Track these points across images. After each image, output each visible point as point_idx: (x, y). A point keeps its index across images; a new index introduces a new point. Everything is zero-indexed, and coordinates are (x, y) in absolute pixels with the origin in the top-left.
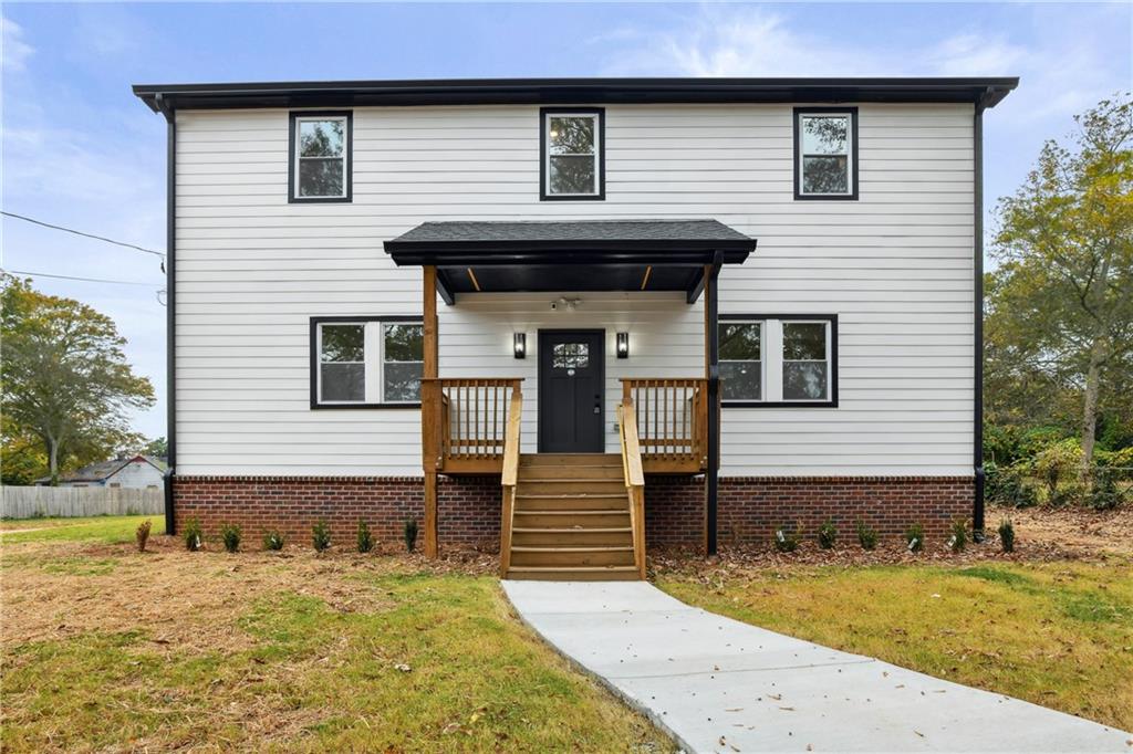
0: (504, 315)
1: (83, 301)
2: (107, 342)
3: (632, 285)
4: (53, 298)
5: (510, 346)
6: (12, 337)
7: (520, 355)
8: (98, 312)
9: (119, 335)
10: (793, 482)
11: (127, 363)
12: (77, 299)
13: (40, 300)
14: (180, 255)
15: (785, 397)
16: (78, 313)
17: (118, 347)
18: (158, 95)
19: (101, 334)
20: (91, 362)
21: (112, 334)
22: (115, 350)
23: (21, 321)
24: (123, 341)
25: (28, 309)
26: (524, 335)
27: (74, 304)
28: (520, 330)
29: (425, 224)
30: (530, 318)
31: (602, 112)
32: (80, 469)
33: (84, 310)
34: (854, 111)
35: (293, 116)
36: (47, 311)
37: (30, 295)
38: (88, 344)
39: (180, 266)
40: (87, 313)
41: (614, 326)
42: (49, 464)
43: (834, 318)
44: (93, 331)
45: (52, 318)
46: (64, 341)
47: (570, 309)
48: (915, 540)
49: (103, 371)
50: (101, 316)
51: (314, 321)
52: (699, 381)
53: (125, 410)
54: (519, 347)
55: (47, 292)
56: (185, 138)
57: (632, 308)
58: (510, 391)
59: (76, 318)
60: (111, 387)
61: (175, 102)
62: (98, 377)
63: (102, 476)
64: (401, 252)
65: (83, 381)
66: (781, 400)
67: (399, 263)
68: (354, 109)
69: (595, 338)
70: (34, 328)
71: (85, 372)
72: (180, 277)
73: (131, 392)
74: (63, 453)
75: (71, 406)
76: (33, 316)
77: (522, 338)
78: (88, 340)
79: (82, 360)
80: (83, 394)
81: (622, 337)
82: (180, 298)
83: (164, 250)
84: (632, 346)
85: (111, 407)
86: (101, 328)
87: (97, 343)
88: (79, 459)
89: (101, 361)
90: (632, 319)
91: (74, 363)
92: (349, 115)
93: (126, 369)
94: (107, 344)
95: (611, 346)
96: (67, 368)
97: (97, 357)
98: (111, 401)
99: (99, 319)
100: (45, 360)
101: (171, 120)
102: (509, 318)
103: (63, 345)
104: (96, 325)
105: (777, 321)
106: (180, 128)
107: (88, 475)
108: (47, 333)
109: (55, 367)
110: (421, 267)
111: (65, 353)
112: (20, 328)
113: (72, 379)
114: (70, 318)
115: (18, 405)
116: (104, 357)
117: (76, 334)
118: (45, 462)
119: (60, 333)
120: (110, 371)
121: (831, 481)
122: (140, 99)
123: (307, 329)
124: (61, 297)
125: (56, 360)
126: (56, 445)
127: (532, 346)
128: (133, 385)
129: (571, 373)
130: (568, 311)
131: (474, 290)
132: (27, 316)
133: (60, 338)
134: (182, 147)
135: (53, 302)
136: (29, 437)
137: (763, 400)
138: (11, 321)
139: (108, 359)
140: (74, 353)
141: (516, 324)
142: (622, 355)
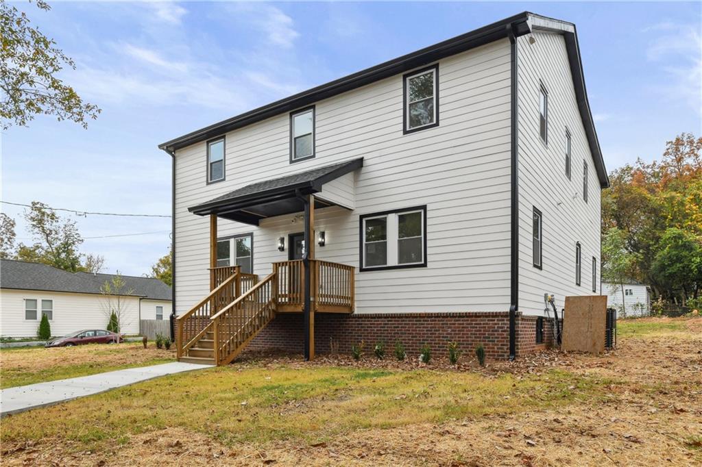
0: (276, 228)
7: (282, 249)
14: (176, 216)
15: (400, 262)
18: (165, 147)
26: (283, 239)
28: (282, 236)
30: (286, 229)
31: (314, 108)
34: (437, 66)
35: (208, 143)
39: (176, 221)
41: (319, 229)
43: (425, 208)
54: (280, 245)
56: (179, 162)
57: (327, 216)
66: (397, 264)
68: (226, 134)
72: (176, 226)
81: (323, 235)
82: (177, 236)
84: (327, 239)
90: (326, 223)
92: (224, 137)
95: (318, 240)
101: (174, 156)
102: (278, 230)
105: (394, 214)
106: (177, 158)
121: (421, 316)
122: (163, 150)
127: (286, 244)
130: (300, 222)
134: (178, 167)
137: (388, 265)
141: (281, 232)
142: (322, 244)
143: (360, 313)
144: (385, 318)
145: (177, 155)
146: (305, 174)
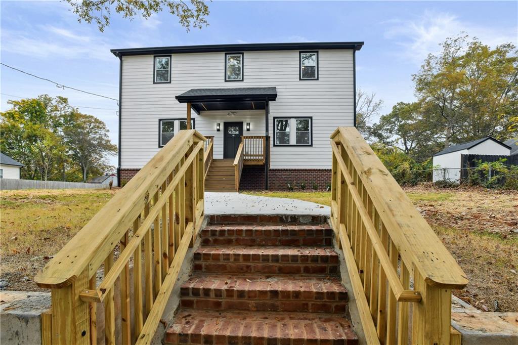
0: (214, 118)
1: (95, 116)
2: (103, 131)
3: (250, 108)
4: (85, 115)
5: (216, 127)
6: (72, 129)
7: (218, 130)
8: (100, 120)
9: (107, 129)
10: (299, 170)
11: (109, 139)
12: (93, 115)
13: (81, 116)
14: (123, 100)
15: (297, 143)
16: (93, 121)
17: (106, 133)
18: (117, 52)
19: (101, 128)
20: (97, 139)
21: (104, 128)
22: (105, 134)
23: (75, 123)
24: (108, 131)
25: (77, 119)
26: (220, 124)
27: (92, 117)
28: (219, 122)
29: (192, 90)
30: (221, 119)
31: (243, 54)
32: (93, 179)
33: (95, 119)
34: (317, 52)
35: (155, 57)
36: (83, 120)
37: (77, 114)
38: (97, 132)
39: (122, 104)
40: (96, 121)
41: (246, 121)
42: (83, 177)
43: (311, 118)
44: (98, 127)
45: (85, 122)
46: (89, 131)
47: (233, 116)
48: (329, 187)
49: (101, 142)
50: (101, 122)
51: (160, 120)
52: (263, 137)
53: (109, 157)
54: (218, 127)
55: (83, 113)
56: (124, 64)
57: (251, 115)
58: (210, 140)
59: (93, 122)
60: (104, 148)
61: (122, 54)
62: (100, 144)
63: (101, 181)
64: (181, 99)
65: (95, 146)
66: (295, 144)
67: (180, 102)
68: (172, 54)
69: (240, 125)
70: (79, 126)
71: (95, 142)
72: (122, 107)
73: (110, 150)
74: (88, 173)
75: (90, 156)
76: (79, 122)
77: (219, 125)
78: (96, 131)
79: (94, 139)
80: (94, 151)
81: (249, 124)
82: (122, 114)
83: (118, 99)
84: (251, 127)
85: (104, 155)
86: (101, 126)
87: (99, 132)
88: (93, 176)
89: (101, 138)
90: (251, 118)
91: (92, 139)
92: (171, 56)
93: (108, 141)
94: (103, 132)
95: (245, 127)
96: (90, 141)
97: (100, 137)
98: (103, 153)
99: (100, 123)
100: (82, 138)
101: (121, 59)
102: (215, 119)
103: (88, 133)
104: (99, 124)
105: (294, 119)
106: (123, 62)
107: (96, 181)
108: (83, 128)
109: (86, 140)
110: (186, 103)
111: (89, 135)
112: (74, 126)
113: (91, 145)
114: (91, 122)
115: (73, 155)
116: (102, 137)
117: (92, 128)
118: (82, 177)
119: (87, 128)
120: (104, 142)
121: (310, 170)
122: (112, 54)
123: (158, 123)
124: (88, 115)
125: (86, 138)
126: (85, 170)
127: (222, 127)
128: (111, 147)
129: (233, 136)
130: (232, 116)
131: (205, 110)
132: (77, 122)
133: (87, 130)
134: (124, 67)
135: (85, 117)
136: (76, 167)
137: (290, 144)
138: (72, 124)
139: (103, 138)
140: (92, 135)
141: (217, 120)
142: (248, 130)
143: (273, 168)
144: (290, 171)
145: (123, 59)
146: (236, 89)
